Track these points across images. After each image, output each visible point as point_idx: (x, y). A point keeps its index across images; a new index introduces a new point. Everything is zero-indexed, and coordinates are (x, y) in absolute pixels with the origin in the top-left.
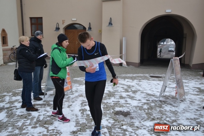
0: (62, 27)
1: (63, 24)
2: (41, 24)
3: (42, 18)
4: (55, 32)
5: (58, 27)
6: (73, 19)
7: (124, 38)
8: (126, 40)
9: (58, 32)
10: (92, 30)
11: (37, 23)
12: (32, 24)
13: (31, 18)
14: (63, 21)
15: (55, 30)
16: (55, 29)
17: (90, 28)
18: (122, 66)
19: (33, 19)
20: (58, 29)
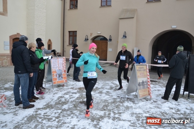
0: (90, 38)
1: (91, 36)
2: (76, 36)
3: (76, 31)
4: (85, 42)
5: (87, 39)
6: (99, 33)
9: (87, 42)
10: (112, 41)
11: (73, 35)
12: (70, 36)
13: (70, 32)
14: (91, 34)
15: (84, 41)
17: (111, 40)
19: (71, 33)
20: (86, 40)
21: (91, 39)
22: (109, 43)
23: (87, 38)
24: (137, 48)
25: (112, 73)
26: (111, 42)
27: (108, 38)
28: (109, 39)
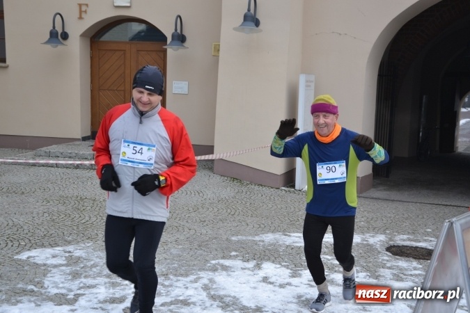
0: (77, 29)
1: (81, 18)
2: (1, 16)
4: (48, 47)
5: (60, 31)
6: (119, 2)
7: (302, 80)
8: (313, 85)
9: (60, 47)
10: (186, 44)
14: (80, 5)
15: (48, 42)
16: (48, 36)
17: (180, 38)
18: (293, 186)
20: (58, 36)
21: (83, 35)
22: (171, 52)
23: (59, 29)
24: (312, 78)
25: (196, 209)
26: (181, 51)
27: (168, 31)
28: (173, 36)
